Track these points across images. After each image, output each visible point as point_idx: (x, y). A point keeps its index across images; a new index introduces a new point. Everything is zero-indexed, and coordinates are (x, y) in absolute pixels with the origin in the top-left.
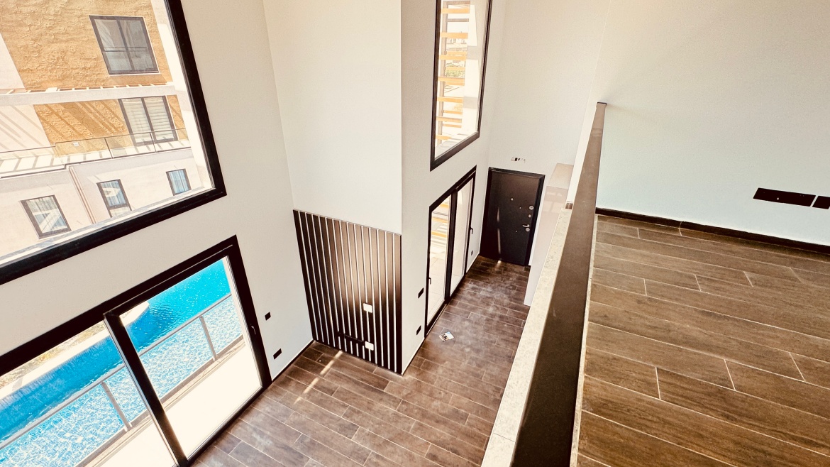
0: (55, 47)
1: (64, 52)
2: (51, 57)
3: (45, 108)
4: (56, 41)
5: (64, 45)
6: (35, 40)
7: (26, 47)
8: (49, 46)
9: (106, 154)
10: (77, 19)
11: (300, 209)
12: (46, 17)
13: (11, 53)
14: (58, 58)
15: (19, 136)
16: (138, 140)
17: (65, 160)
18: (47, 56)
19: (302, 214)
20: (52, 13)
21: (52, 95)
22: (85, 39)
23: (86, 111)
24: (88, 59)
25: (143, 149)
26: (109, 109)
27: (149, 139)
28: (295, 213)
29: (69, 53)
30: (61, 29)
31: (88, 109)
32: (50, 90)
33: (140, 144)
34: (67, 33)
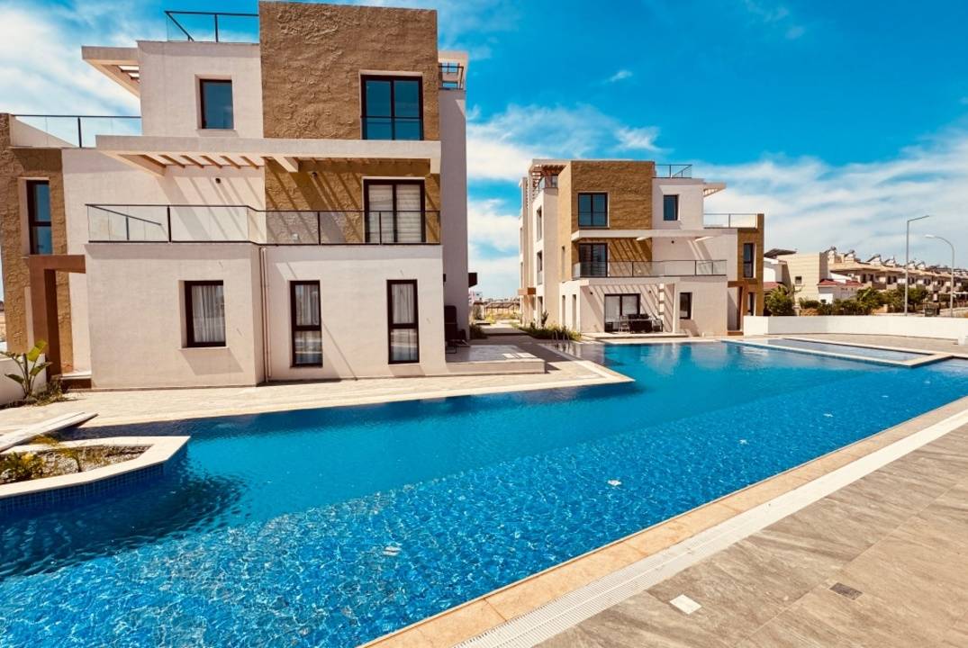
1: (319, 114)
2: (304, 120)
4: (315, 100)
5: (321, 106)
6: (292, 99)
7: (282, 107)
8: (305, 107)
10: (344, 75)
12: (313, 72)
13: (264, 114)
14: (310, 122)
18: (299, 118)
20: (321, 67)
22: (347, 99)
23: (321, 194)
24: (342, 125)
26: (348, 192)
29: (324, 116)
30: (325, 86)
34: (329, 91)
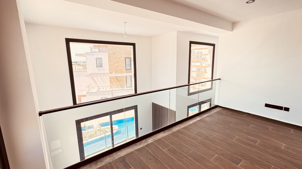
0: (117, 64)
1: (118, 65)
3: (111, 77)
5: (119, 64)
6: (114, 63)
7: (112, 64)
9: (120, 89)
10: (122, 58)
11: (154, 102)
12: (117, 58)
14: (117, 67)
15: (105, 83)
16: (127, 86)
17: (112, 89)
18: (115, 66)
19: (154, 103)
21: (114, 75)
22: (123, 62)
24: (122, 67)
25: (128, 88)
26: (123, 78)
27: (130, 86)
28: (153, 103)
30: (119, 61)
31: (119, 78)
32: (114, 73)
33: (128, 87)
34: (120, 61)
